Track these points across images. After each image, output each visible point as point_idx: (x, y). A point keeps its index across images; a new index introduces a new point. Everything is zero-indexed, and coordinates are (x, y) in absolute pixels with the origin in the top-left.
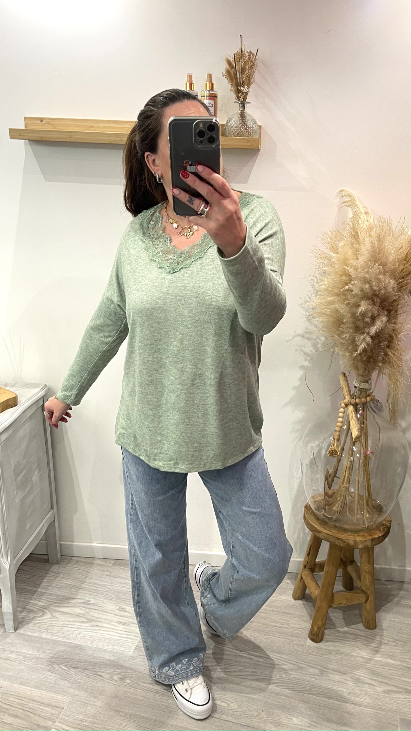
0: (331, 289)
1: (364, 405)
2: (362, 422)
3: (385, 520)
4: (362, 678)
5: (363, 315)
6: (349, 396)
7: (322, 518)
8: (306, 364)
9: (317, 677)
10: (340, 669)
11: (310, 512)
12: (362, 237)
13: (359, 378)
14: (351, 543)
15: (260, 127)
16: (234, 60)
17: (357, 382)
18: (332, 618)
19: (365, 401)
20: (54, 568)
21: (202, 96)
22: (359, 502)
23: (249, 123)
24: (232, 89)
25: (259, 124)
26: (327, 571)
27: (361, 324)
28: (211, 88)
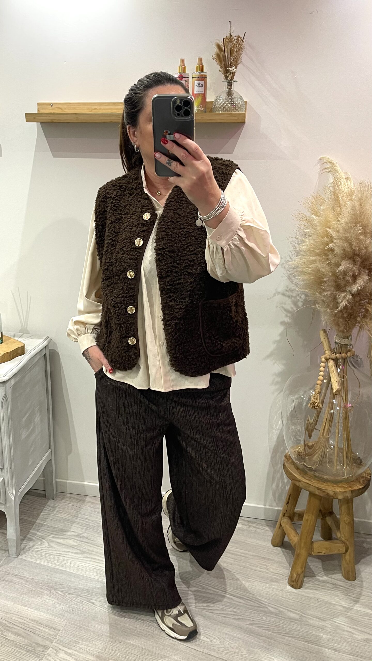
0: (312, 249)
1: (344, 360)
2: (342, 375)
3: (364, 472)
4: (341, 625)
5: (345, 273)
6: (330, 352)
7: (302, 468)
8: (287, 320)
9: (297, 622)
10: (320, 616)
11: (290, 461)
12: (343, 200)
13: (340, 334)
14: (331, 493)
15: (246, 102)
16: (223, 44)
17: (337, 337)
18: (311, 566)
19: (345, 355)
20: (51, 503)
21: (193, 78)
22: (338, 454)
23: (236, 100)
24: (221, 69)
25: (245, 100)
26: (307, 520)
27: (342, 283)
28: (202, 71)
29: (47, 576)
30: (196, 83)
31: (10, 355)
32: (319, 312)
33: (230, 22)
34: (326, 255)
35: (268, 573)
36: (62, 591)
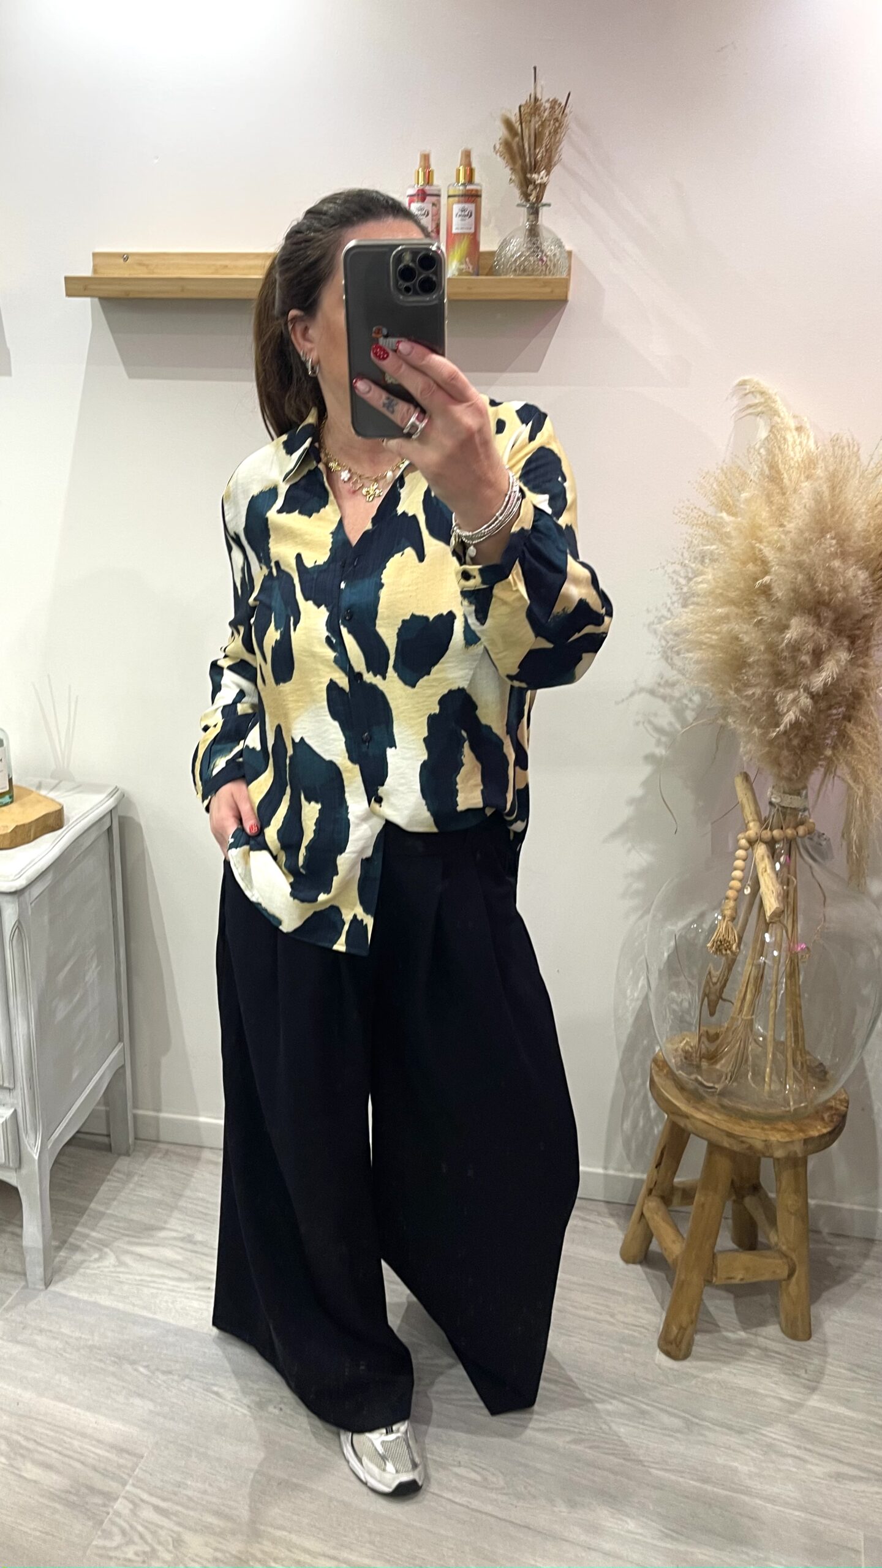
0: (721, 591)
1: (790, 842)
2: (785, 879)
3: (834, 1098)
4: (778, 1443)
5: (795, 648)
6: (758, 824)
7: (692, 1087)
8: (661, 751)
9: (678, 1435)
10: (729, 1422)
11: (665, 1071)
12: (790, 480)
13: (781, 784)
14: (759, 1145)
15: (570, 253)
16: (518, 118)
17: (775, 792)
18: (711, 1309)
19: (792, 834)
20: (123, 1164)
21: (449, 196)
22: (774, 1055)
23: (549, 248)
24: (513, 177)
25: (568, 248)
26: (703, 1205)
27: (788, 668)
28: (470, 179)
29: (113, 1331)
30: (457, 208)
31: (30, 830)
32: (733, 733)
33: (535, 68)
34: (751, 604)
35: (612, 1324)
36: (147, 1367)
